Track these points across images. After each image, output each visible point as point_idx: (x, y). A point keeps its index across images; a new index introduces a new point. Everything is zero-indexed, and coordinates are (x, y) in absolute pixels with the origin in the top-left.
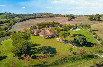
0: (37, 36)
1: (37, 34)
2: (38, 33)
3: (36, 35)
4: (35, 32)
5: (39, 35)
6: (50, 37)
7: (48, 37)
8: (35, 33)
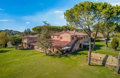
0: (28, 51)
1: (29, 46)
2: (32, 44)
3: (27, 49)
4: (25, 41)
5: (33, 48)
6: (62, 51)
7: (57, 52)
8: (25, 44)
